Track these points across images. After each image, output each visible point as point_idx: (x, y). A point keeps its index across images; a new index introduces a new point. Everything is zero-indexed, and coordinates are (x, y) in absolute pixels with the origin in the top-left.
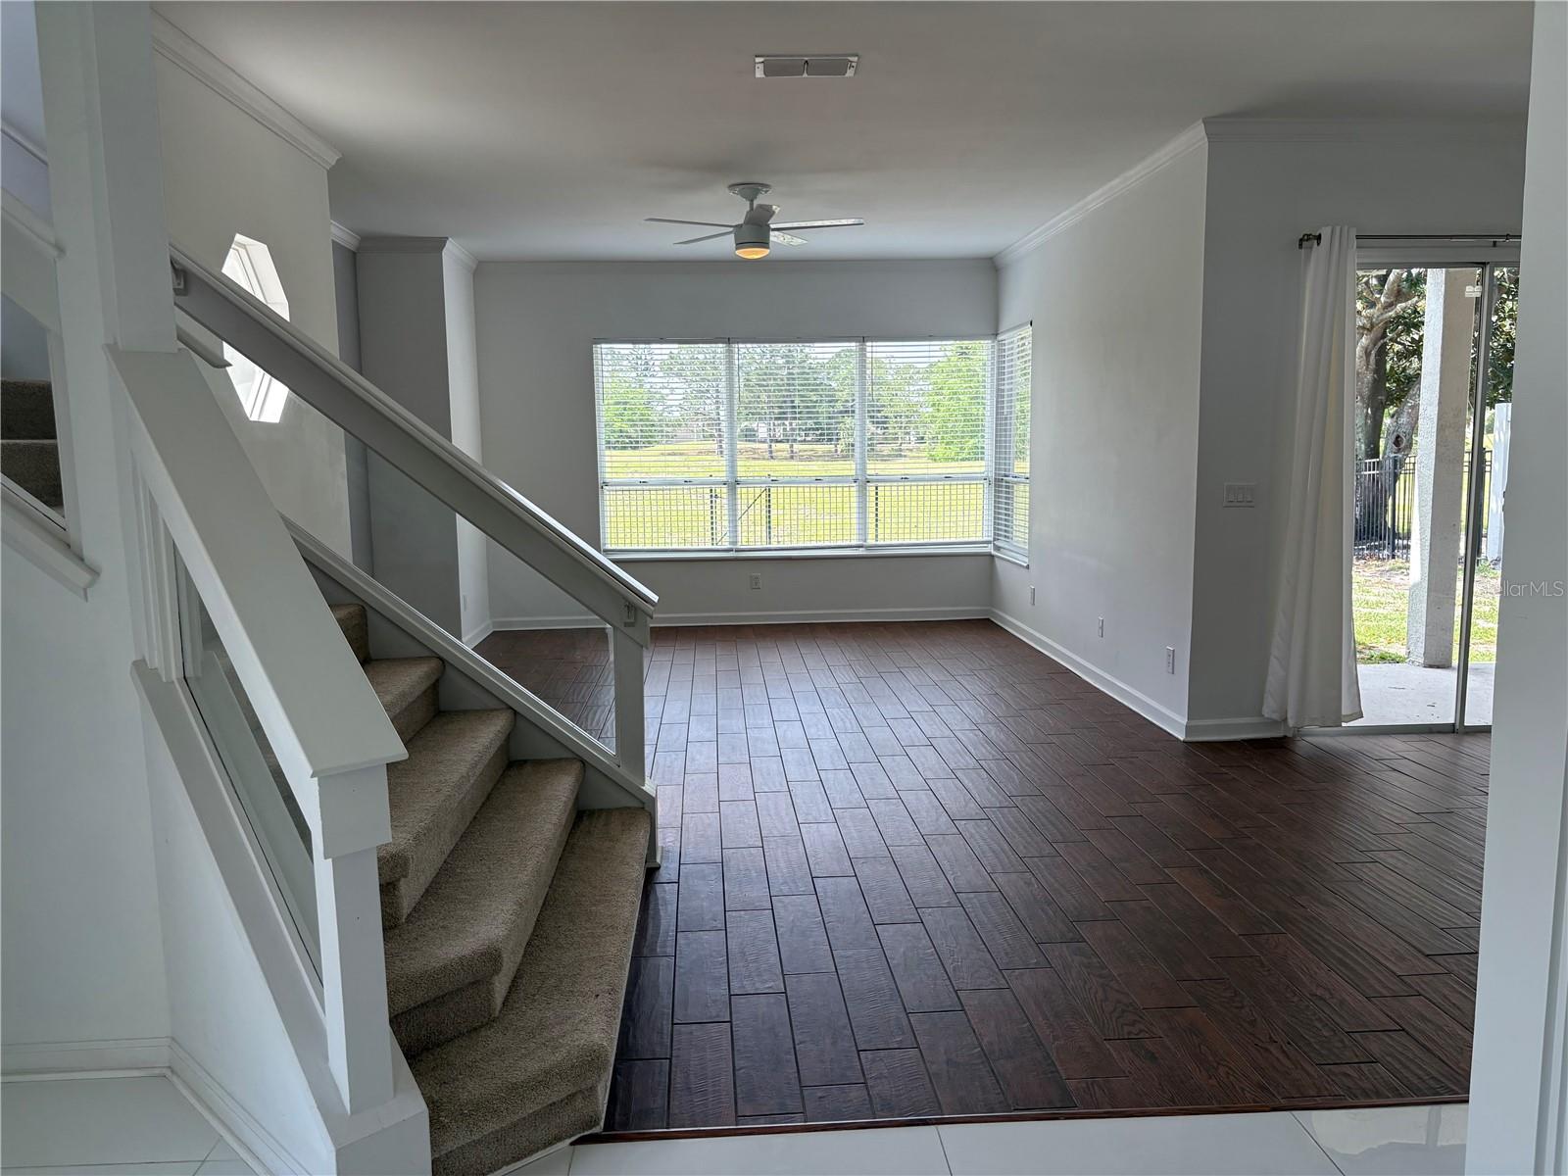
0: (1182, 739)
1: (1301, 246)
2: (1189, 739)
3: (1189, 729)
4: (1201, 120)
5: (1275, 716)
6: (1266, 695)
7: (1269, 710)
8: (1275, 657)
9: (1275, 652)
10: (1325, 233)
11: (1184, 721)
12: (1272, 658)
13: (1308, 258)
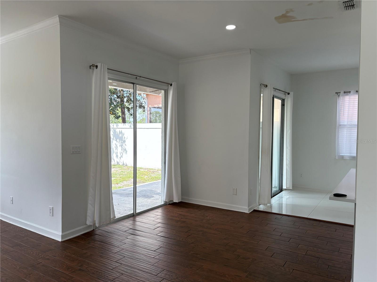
0: (60, 241)
1: (90, 68)
2: (63, 240)
3: (63, 237)
4: (58, 16)
5: (91, 224)
6: (87, 217)
7: (89, 222)
8: (90, 204)
9: (90, 202)
10: (99, 65)
11: (60, 234)
12: (89, 204)
13: (93, 72)
